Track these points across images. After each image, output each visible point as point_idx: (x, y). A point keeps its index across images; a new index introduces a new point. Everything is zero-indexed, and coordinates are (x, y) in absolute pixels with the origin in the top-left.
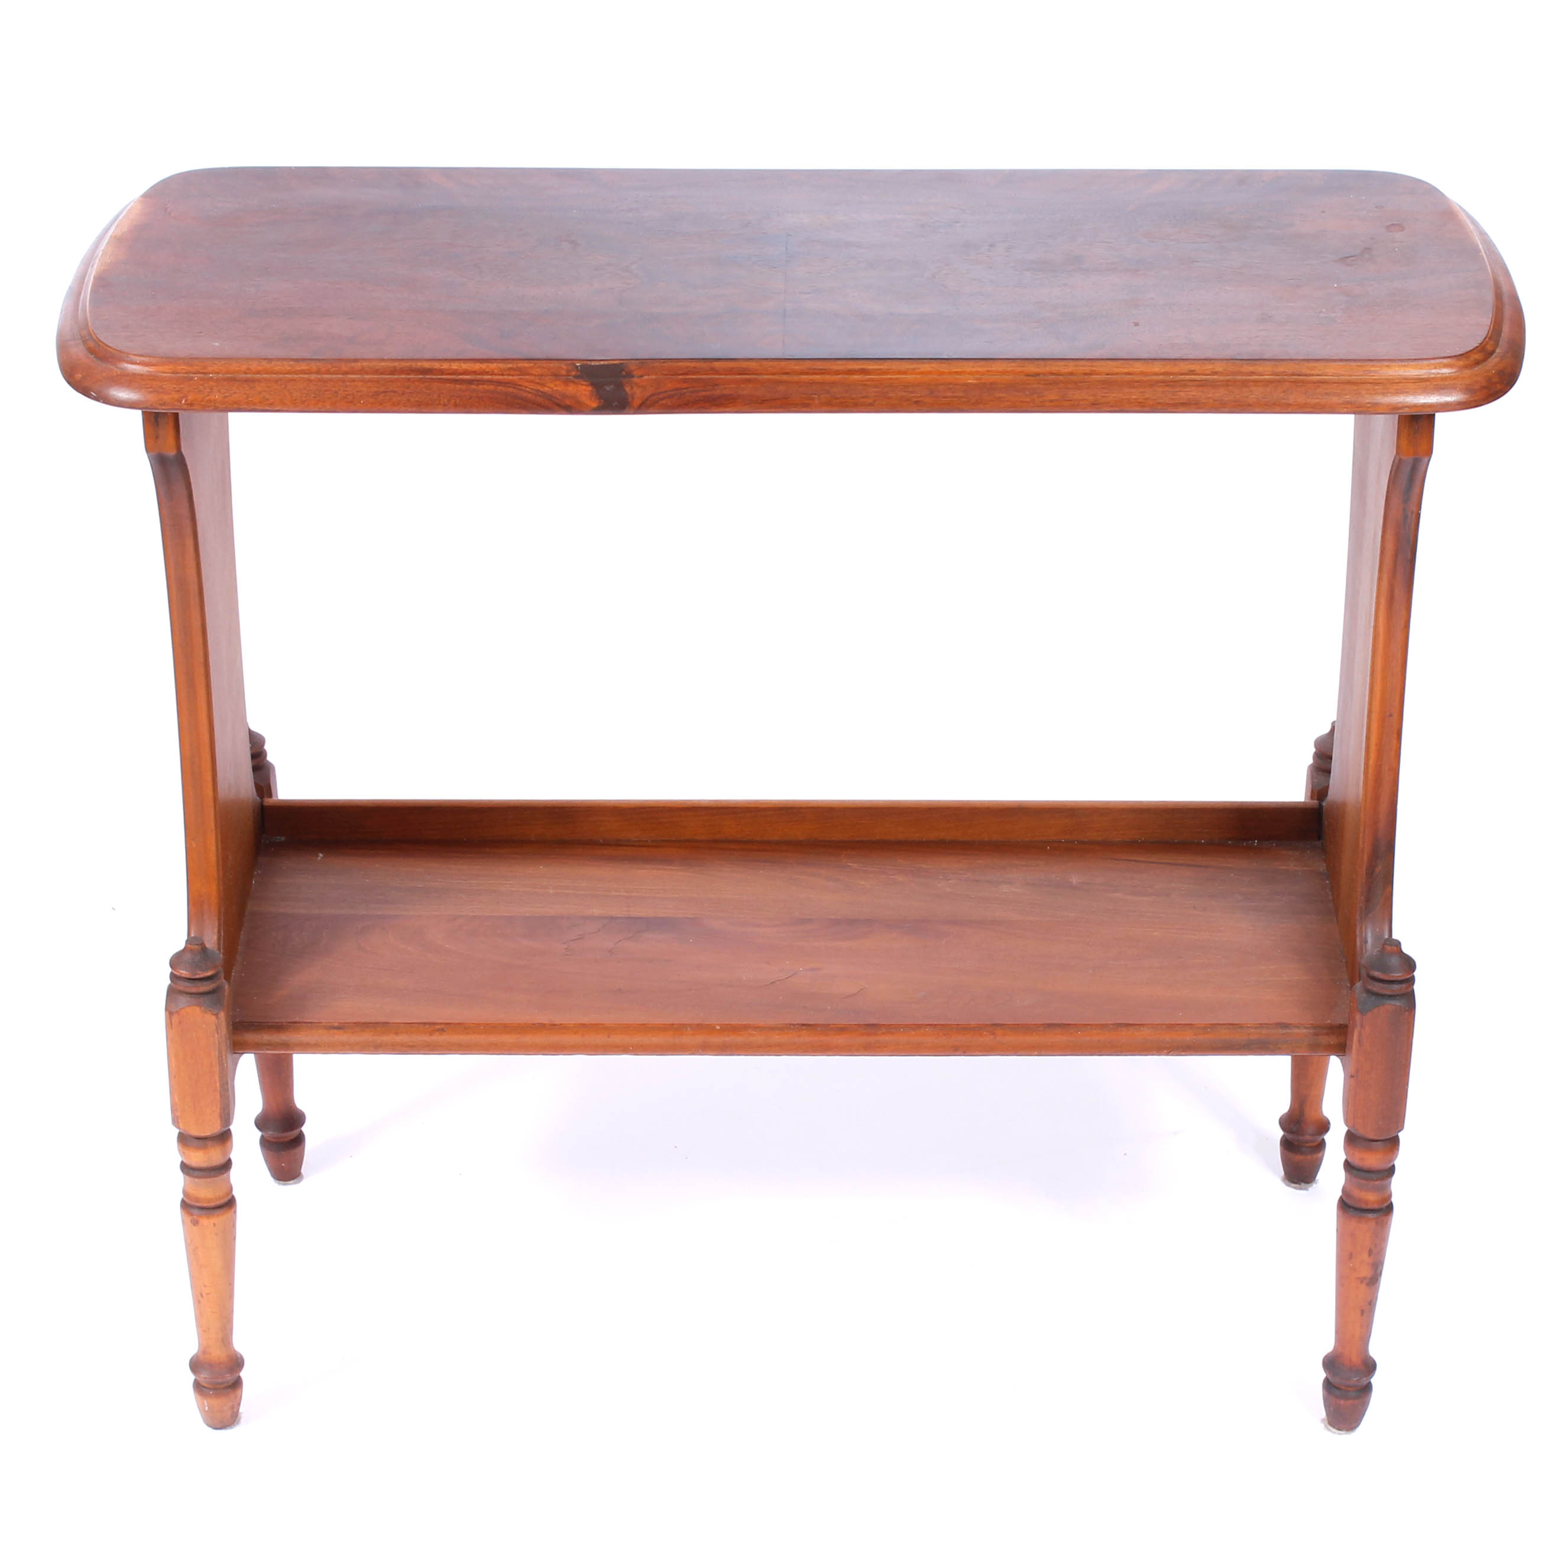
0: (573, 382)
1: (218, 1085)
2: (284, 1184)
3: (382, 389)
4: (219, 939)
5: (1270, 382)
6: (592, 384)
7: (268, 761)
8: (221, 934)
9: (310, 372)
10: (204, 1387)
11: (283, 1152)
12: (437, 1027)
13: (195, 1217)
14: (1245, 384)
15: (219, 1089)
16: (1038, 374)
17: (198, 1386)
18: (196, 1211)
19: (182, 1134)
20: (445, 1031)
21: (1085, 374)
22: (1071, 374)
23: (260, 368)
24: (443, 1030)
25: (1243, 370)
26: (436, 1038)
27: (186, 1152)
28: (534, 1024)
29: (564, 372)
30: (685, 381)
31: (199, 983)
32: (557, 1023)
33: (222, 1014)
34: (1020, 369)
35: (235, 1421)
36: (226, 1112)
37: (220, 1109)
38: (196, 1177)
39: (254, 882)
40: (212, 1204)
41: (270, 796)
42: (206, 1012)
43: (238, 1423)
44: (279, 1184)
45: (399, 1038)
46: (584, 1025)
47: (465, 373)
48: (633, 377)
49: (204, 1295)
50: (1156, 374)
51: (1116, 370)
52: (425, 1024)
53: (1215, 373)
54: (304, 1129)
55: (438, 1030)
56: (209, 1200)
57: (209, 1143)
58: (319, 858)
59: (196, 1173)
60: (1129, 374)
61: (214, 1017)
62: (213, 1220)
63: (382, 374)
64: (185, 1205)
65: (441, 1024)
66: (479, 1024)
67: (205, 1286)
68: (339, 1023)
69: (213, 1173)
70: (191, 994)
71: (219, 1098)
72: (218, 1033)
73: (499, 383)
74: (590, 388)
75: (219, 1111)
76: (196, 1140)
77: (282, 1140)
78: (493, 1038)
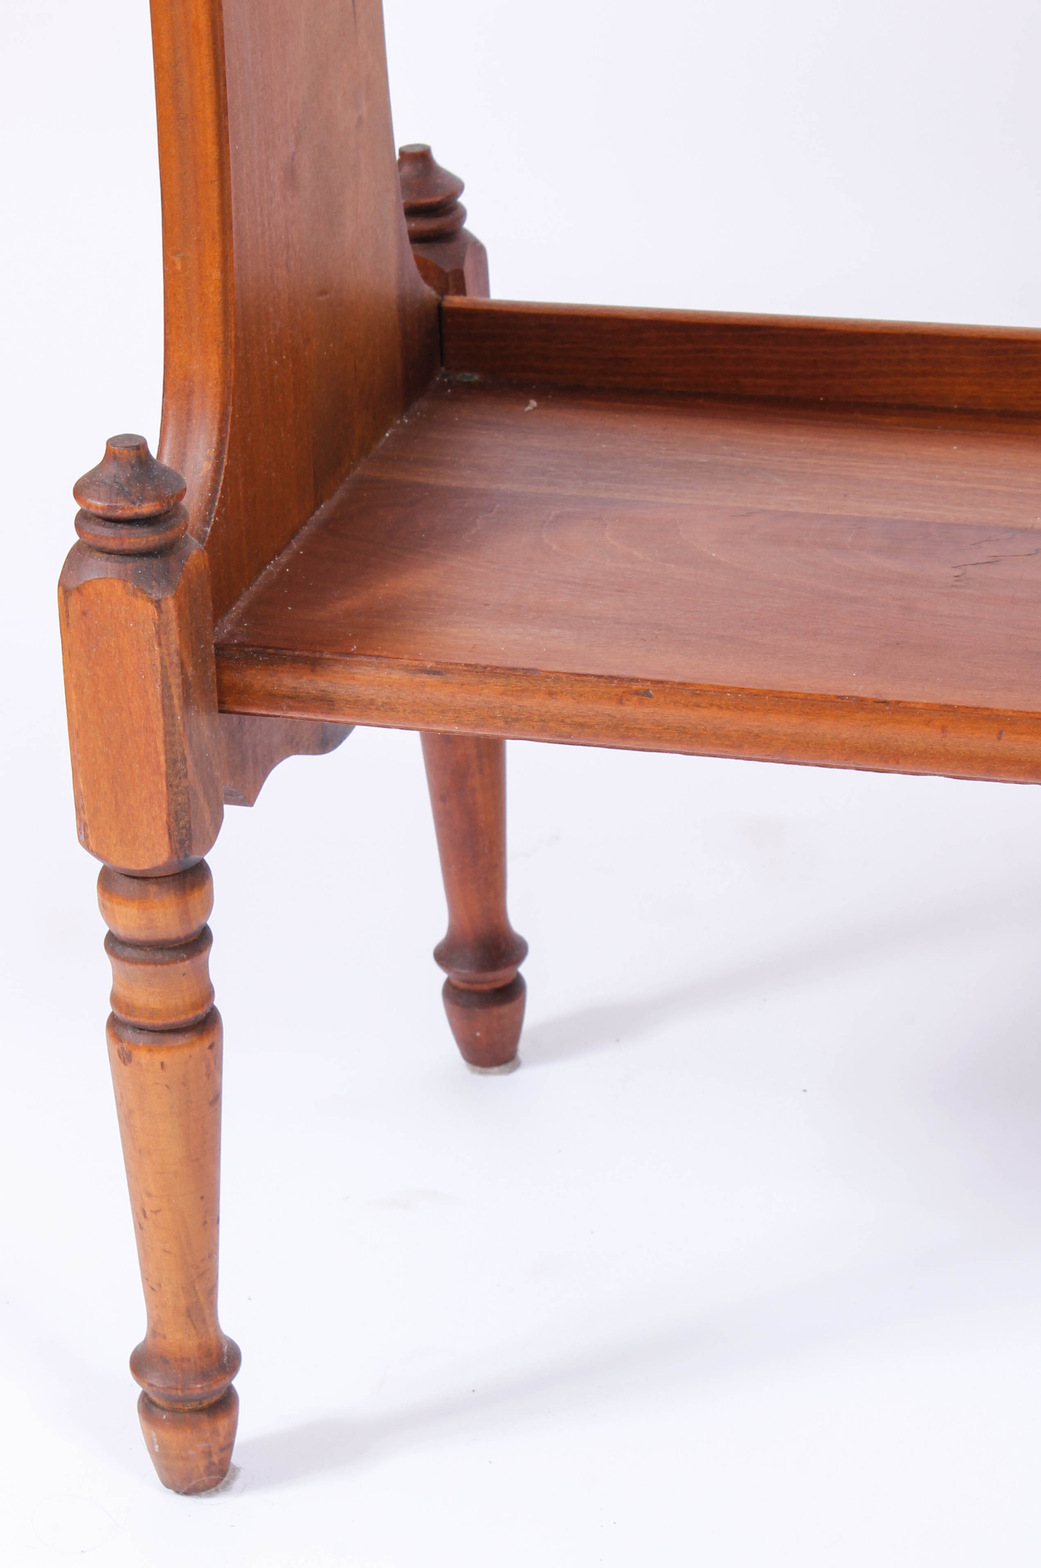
1: (162, 758)
2: (481, 1073)
4: (217, 470)
7: (467, 232)
8: (221, 462)
10: (156, 1405)
11: (477, 1010)
12: (635, 687)
13: (125, 1045)
15: (163, 769)
17: (147, 1405)
18: (129, 1034)
19: (106, 867)
20: (650, 696)
24: (646, 693)
26: (632, 710)
27: (108, 904)
28: (842, 697)
31: (124, 530)
32: (889, 698)
33: (170, 604)
35: (218, 1482)
36: (182, 823)
37: (169, 815)
38: (125, 960)
39: (387, 435)
40: (159, 1022)
41: (461, 290)
42: (135, 595)
43: (224, 1488)
44: (473, 1071)
45: (555, 706)
46: (951, 707)
49: (148, 1213)
52: (611, 678)
54: (524, 969)
55: (637, 693)
56: (153, 1013)
57: (153, 888)
58: (529, 408)
59: (129, 952)
61: (151, 608)
62: (160, 1056)
64: (114, 1023)
65: (646, 680)
66: (724, 688)
67: (149, 1195)
68: (437, 663)
69: (159, 956)
70: (110, 553)
71: (165, 789)
72: (160, 645)
75: (165, 817)
76: (127, 880)
77: (477, 987)
78: (751, 722)
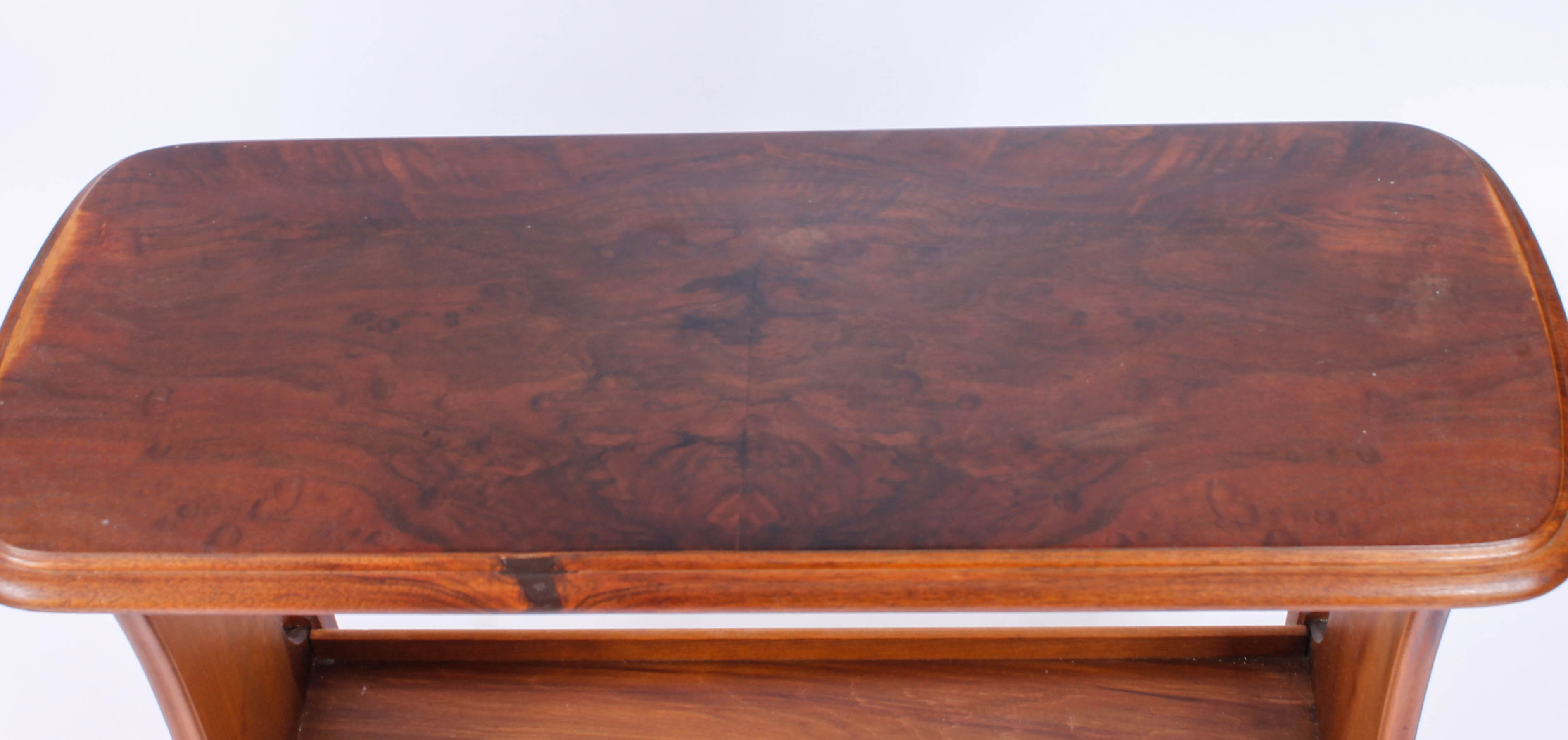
0: (499, 580)
3: (284, 591)
5: (1309, 575)
6: (521, 583)
9: (203, 568)
14: (1277, 576)
16: (1034, 567)
21: (1091, 566)
22: (1074, 566)
23: (149, 564)
25: (1276, 560)
29: (487, 567)
30: (626, 578)
34: (1014, 561)
47: (377, 568)
48: (566, 572)
50: (1172, 565)
51: (1126, 561)
53: (1243, 564)
60: (1140, 565)
63: (285, 569)
73: (415, 581)
74: (517, 588)
